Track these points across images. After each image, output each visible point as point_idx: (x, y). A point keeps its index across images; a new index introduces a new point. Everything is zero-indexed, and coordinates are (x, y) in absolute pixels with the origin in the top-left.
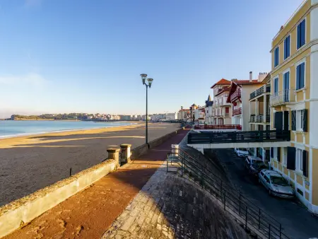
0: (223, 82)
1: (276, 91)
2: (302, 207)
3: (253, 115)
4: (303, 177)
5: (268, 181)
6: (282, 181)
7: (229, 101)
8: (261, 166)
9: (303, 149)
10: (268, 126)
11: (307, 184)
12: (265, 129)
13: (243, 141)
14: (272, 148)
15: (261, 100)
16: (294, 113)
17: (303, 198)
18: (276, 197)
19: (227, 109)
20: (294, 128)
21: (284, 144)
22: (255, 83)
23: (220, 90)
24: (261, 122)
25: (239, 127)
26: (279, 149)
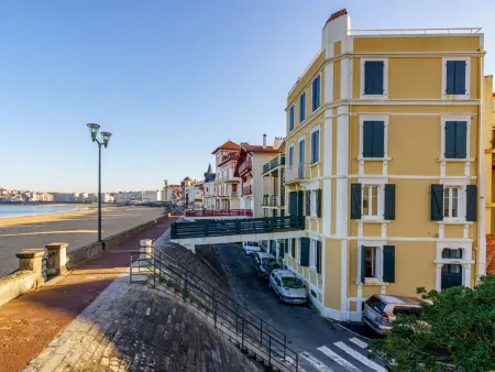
0: (228, 146)
1: (291, 164)
2: (315, 311)
3: (266, 196)
4: (316, 274)
5: (279, 285)
6: (296, 283)
7: (236, 174)
8: (274, 265)
9: (317, 239)
10: (283, 211)
11: (320, 283)
12: (279, 215)
13: (254, 231)
14: (287, 240)
15: (275, 174)
16: (309, 193)
17: (315, 301)
18: (287, 304)
19: (235, 186)
20: (308, 214)
21: (298, 234)
22: (270, 151)
23: (225, 157)
24: (275, 205)
25: (249, 213)
26: (294, 240)
